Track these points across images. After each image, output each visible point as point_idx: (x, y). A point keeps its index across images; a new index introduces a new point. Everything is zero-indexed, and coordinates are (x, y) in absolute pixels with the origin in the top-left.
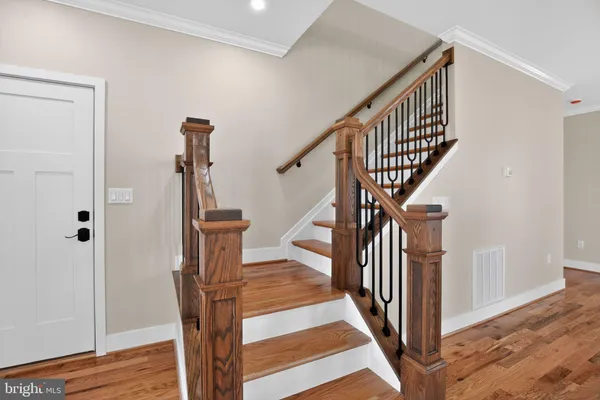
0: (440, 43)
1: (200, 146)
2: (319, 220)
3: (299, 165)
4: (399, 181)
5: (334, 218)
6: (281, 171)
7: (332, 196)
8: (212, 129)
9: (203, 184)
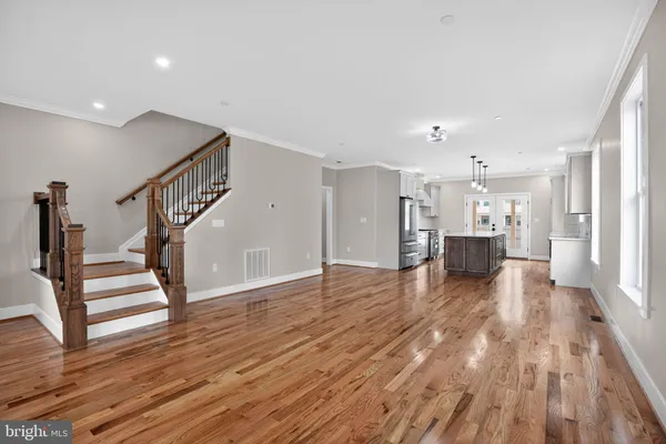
0: (225, 134)
1: (60, 197)
2: (132, 248)
3: (134, 199)
4: (190, 211)
5: (144, 246)
6: (120, 203)
7: (144, 232)
8: (67, 187)
9: (63, 214)
